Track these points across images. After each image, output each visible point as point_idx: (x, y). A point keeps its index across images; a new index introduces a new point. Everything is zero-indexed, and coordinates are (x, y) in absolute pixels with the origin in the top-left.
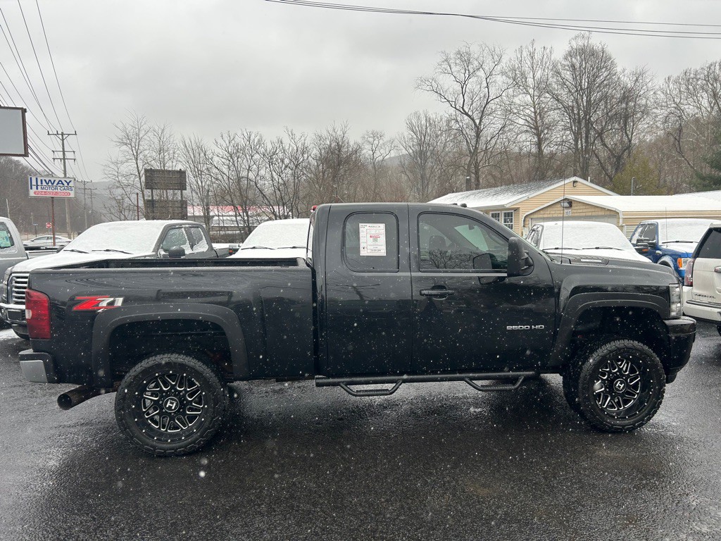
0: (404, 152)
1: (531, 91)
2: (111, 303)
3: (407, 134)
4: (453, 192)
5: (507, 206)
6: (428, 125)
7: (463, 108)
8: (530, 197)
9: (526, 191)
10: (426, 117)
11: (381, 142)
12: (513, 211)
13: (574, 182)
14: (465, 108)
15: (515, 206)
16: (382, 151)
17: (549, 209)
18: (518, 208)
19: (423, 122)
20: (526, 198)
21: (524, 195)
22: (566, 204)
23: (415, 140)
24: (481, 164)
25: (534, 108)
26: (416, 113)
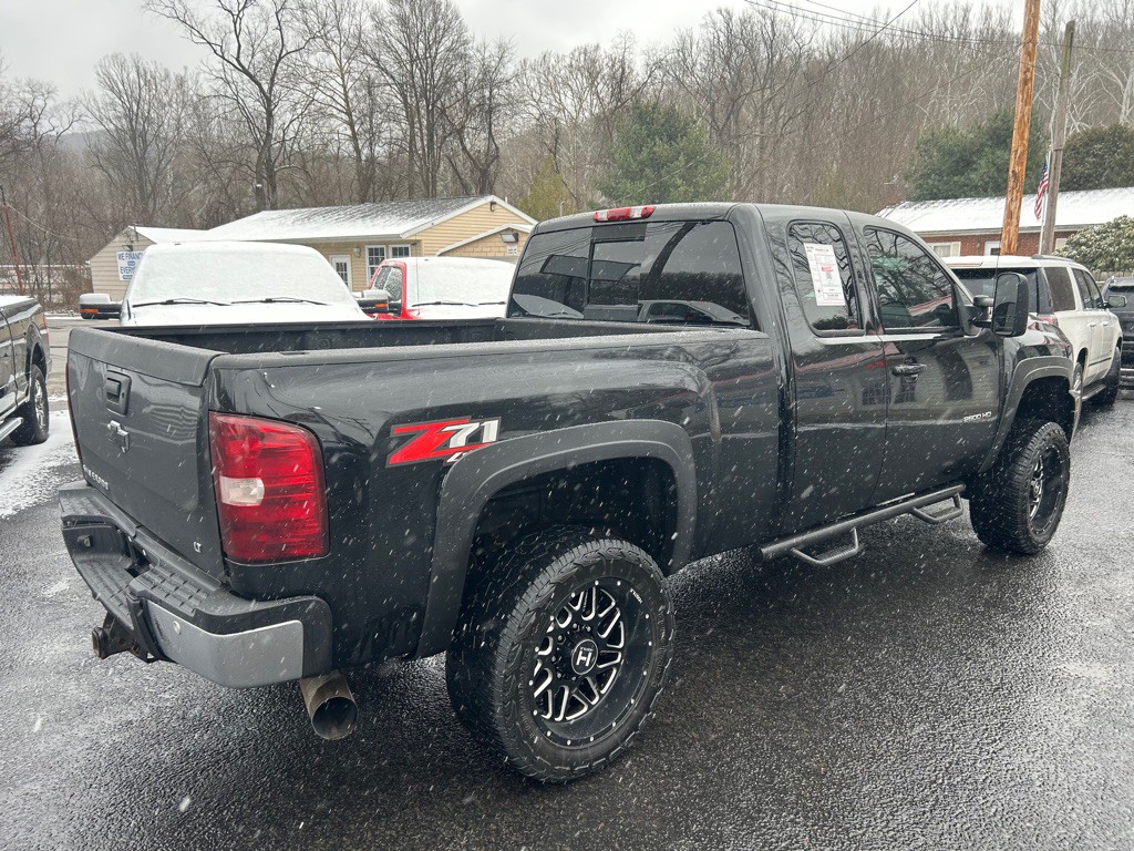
0: (97, 127)
1: (336, 48)
2: (475, 438)
3: (101, 94)
4: (274, 207)
5: (404, 237)
6: (142, 83)
7: (238, 59)
8: (436, 222)
9: (421, 214)
10: (138, 67)
11: (50, 103)
12: (409, 246)
13: (493, 203)
14: (242, 59)
15: (414, 238)
16: (53, 121)
17: (481, 244)
18: (419, 241)
19: (133, 75)
20: (429, 225)
21: (423, 221)
22: (510, 238)
23: (120, 109)
24: (277, 164)
25: (343, 78)
26: (115, 57)
